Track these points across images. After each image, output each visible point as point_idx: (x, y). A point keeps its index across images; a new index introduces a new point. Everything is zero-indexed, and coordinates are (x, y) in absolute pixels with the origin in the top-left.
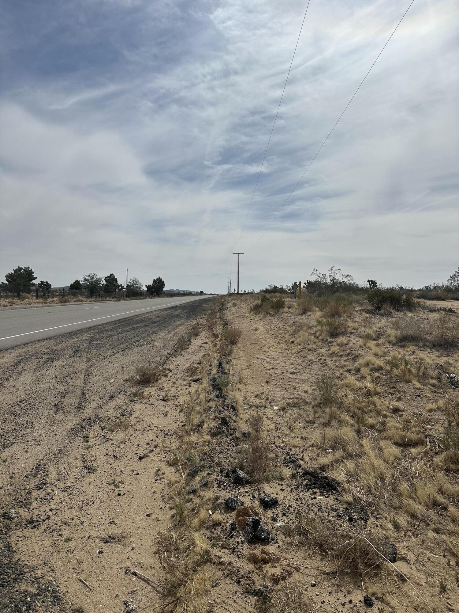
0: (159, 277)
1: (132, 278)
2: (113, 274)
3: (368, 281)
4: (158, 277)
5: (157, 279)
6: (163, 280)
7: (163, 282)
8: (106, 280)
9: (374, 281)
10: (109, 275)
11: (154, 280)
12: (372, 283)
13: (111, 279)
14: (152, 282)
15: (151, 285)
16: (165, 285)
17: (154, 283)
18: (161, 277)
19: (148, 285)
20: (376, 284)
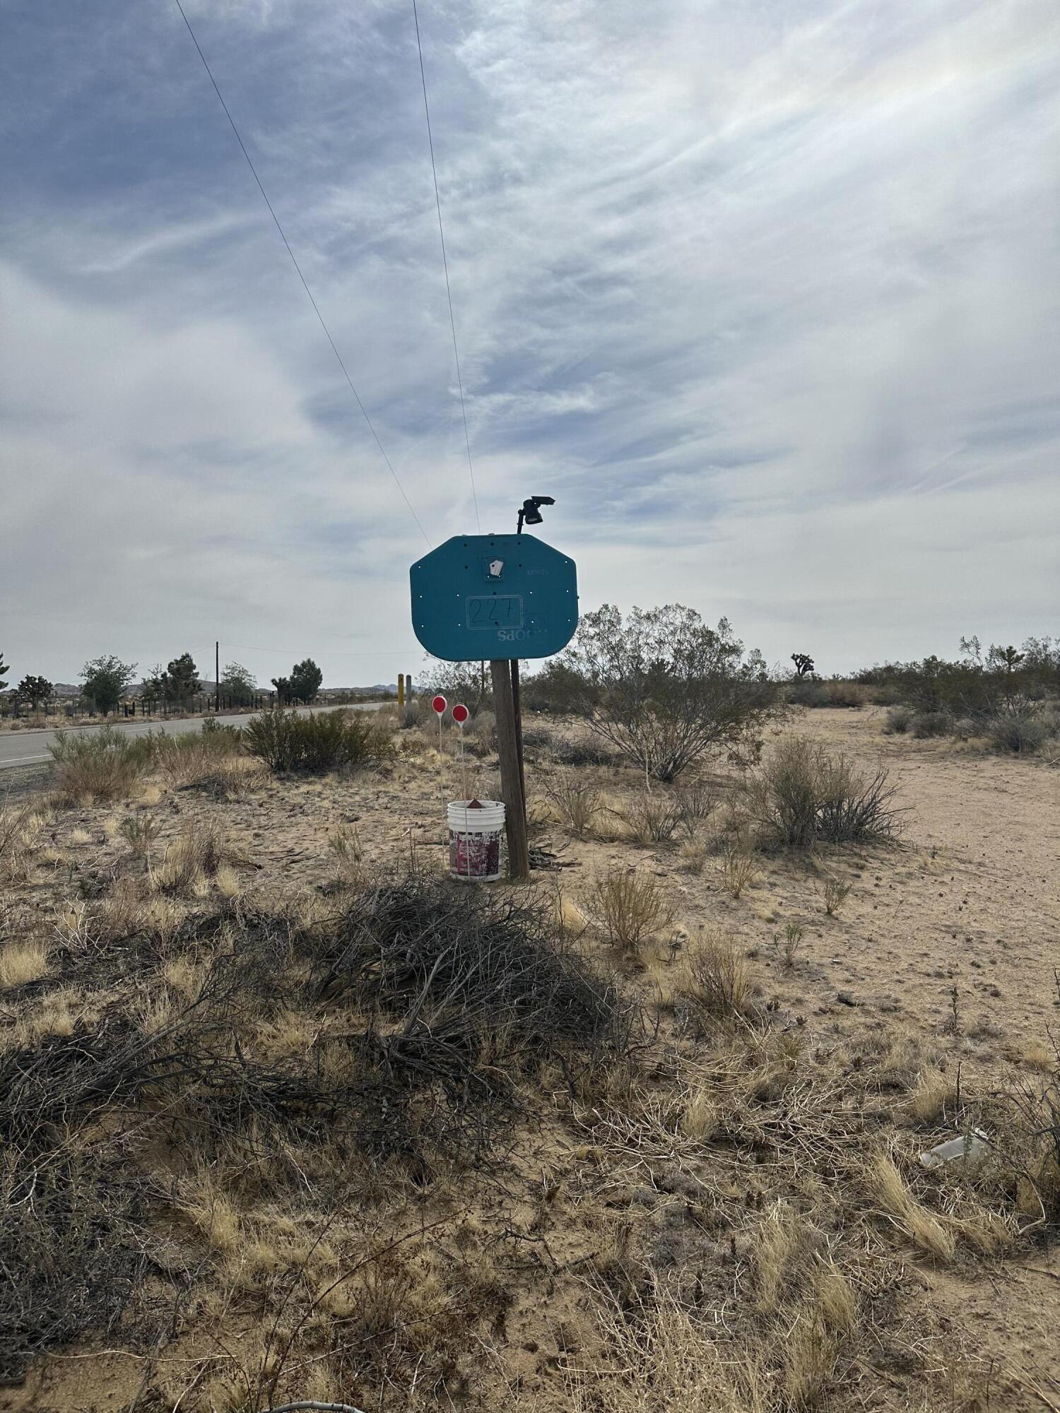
0: (309, 660)
2: (187, 656)
3: (793, 657)
4: (306, 660)
5: (304, 665)
6: (317, 667)
7: (319, 671)
8: (170, 670)
9: (807, 658)
10: (178, 658)
11: (296, 668)
12: (802, 661)
13: (183, 668)
14: (292, 672)
15: (288, 679)
16: (323, 677)
17: (294, 673)
18: (312, 660)
19: (280, 680)
20: (811, 664)
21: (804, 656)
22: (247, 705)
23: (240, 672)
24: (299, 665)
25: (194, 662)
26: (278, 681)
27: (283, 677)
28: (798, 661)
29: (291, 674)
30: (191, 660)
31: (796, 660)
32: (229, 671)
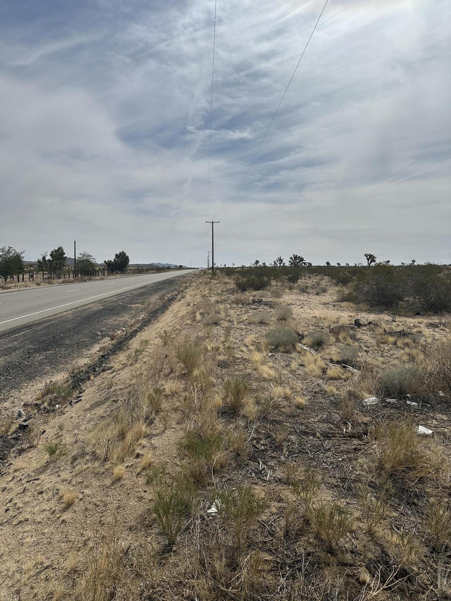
0: (123, 252)
1: (82, 252)
2: (61, 248)
3: (365, 255)
4: (121, 251)
5: (120, 253)
6: (127, 255)
7: (128, 257)
8: (51, 255)
9: (372, 256)
10: (56, 249)
11: (116, 255)
12: (370, 258)
13: (58, 254)
14: (114, 257)
15: (113, 261)
16: (130, 260)
17: (116, 258)
18: (124, 252)
19: (108, 261)
20: (375, 259)
21: (371, 255)
22: (91, 275)
23: (87, 256)
24: (118, 254)
25: (64, 251)
26: (107, 262)
27: (110, 260)
28: (368, 257)
29: (114, 258)
30: (63, 250)
31: (367, 257)
32: (82, 256)
